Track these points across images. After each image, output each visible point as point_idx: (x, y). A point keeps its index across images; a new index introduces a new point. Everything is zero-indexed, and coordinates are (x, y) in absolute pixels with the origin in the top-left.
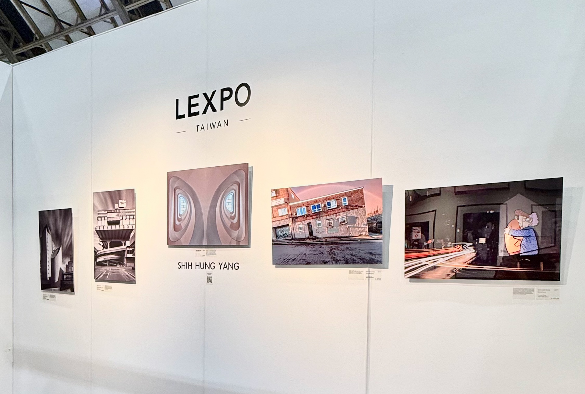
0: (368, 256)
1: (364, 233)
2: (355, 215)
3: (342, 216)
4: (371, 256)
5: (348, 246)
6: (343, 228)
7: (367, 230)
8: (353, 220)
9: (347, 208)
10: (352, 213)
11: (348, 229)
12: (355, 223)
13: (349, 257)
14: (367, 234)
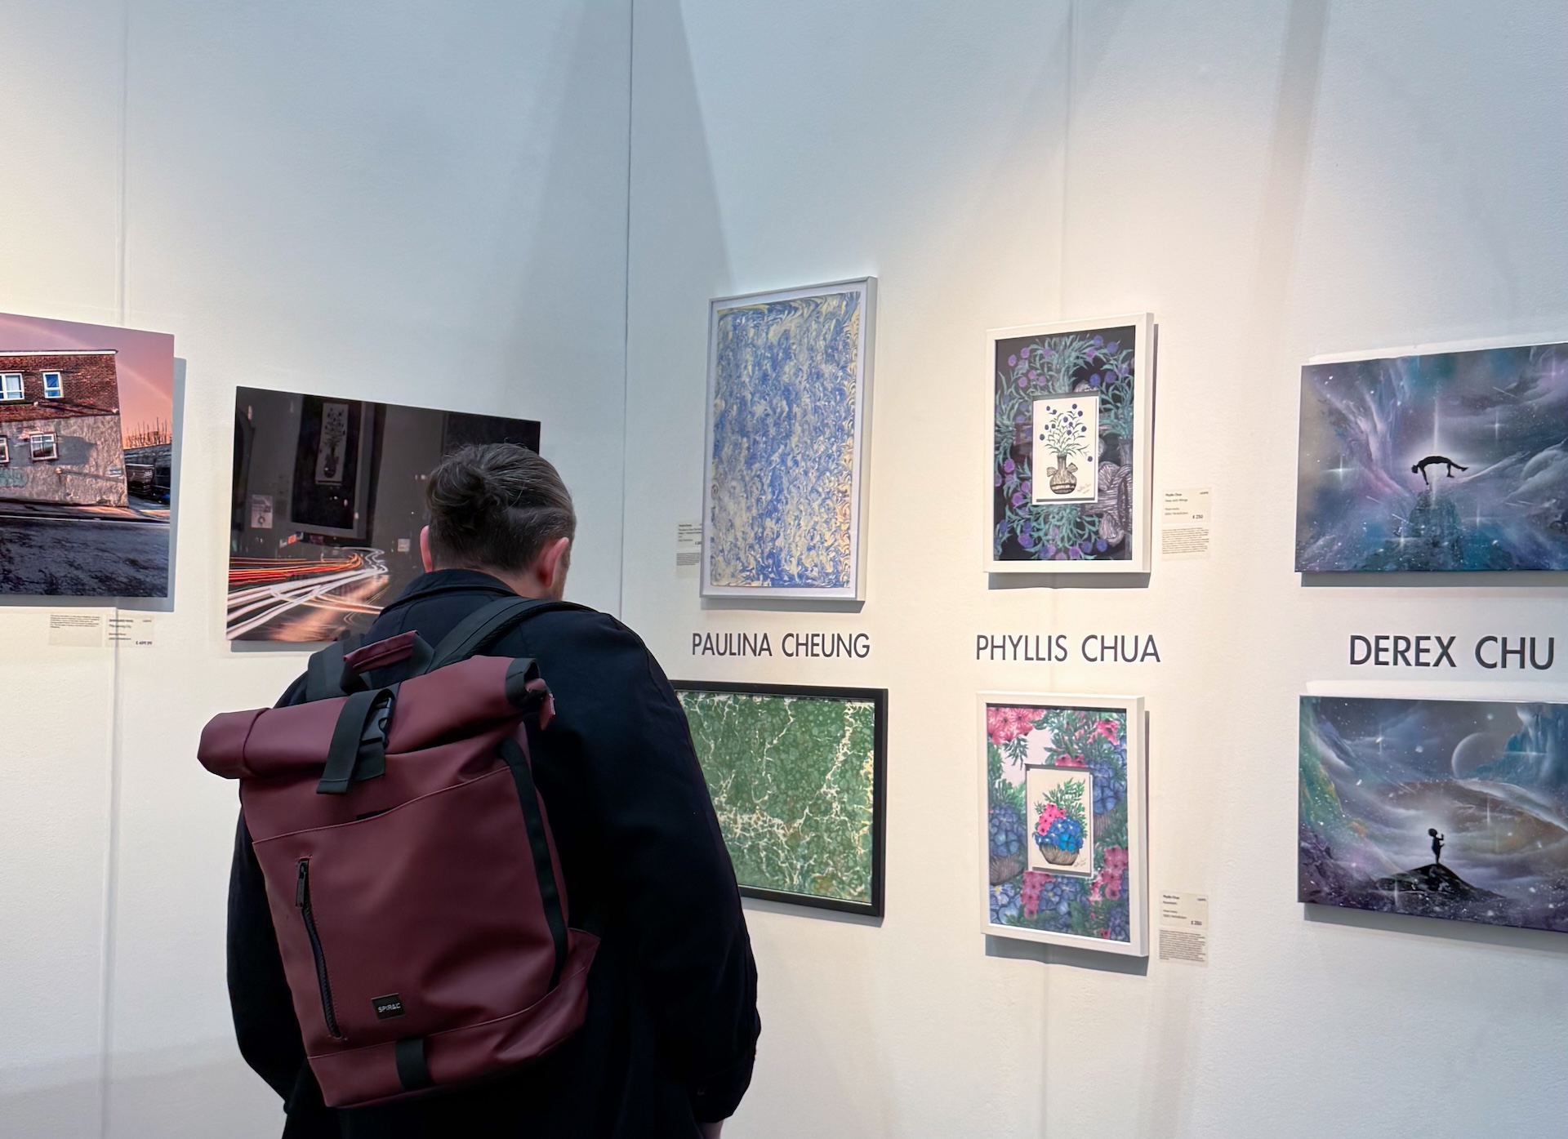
0: (124, 572)
1: (113, 498)
2: (86, 435)
3: (40, 433)
4: (132, 572)
5: (60, 534)
6: (42, 472)
7: (124, 487)
8: (80, 450)
9: (60, 408)
10: (77, 427)
11: (61, 478)
12: (85, 461)
13: (60, 571)
14: (124, 500)
